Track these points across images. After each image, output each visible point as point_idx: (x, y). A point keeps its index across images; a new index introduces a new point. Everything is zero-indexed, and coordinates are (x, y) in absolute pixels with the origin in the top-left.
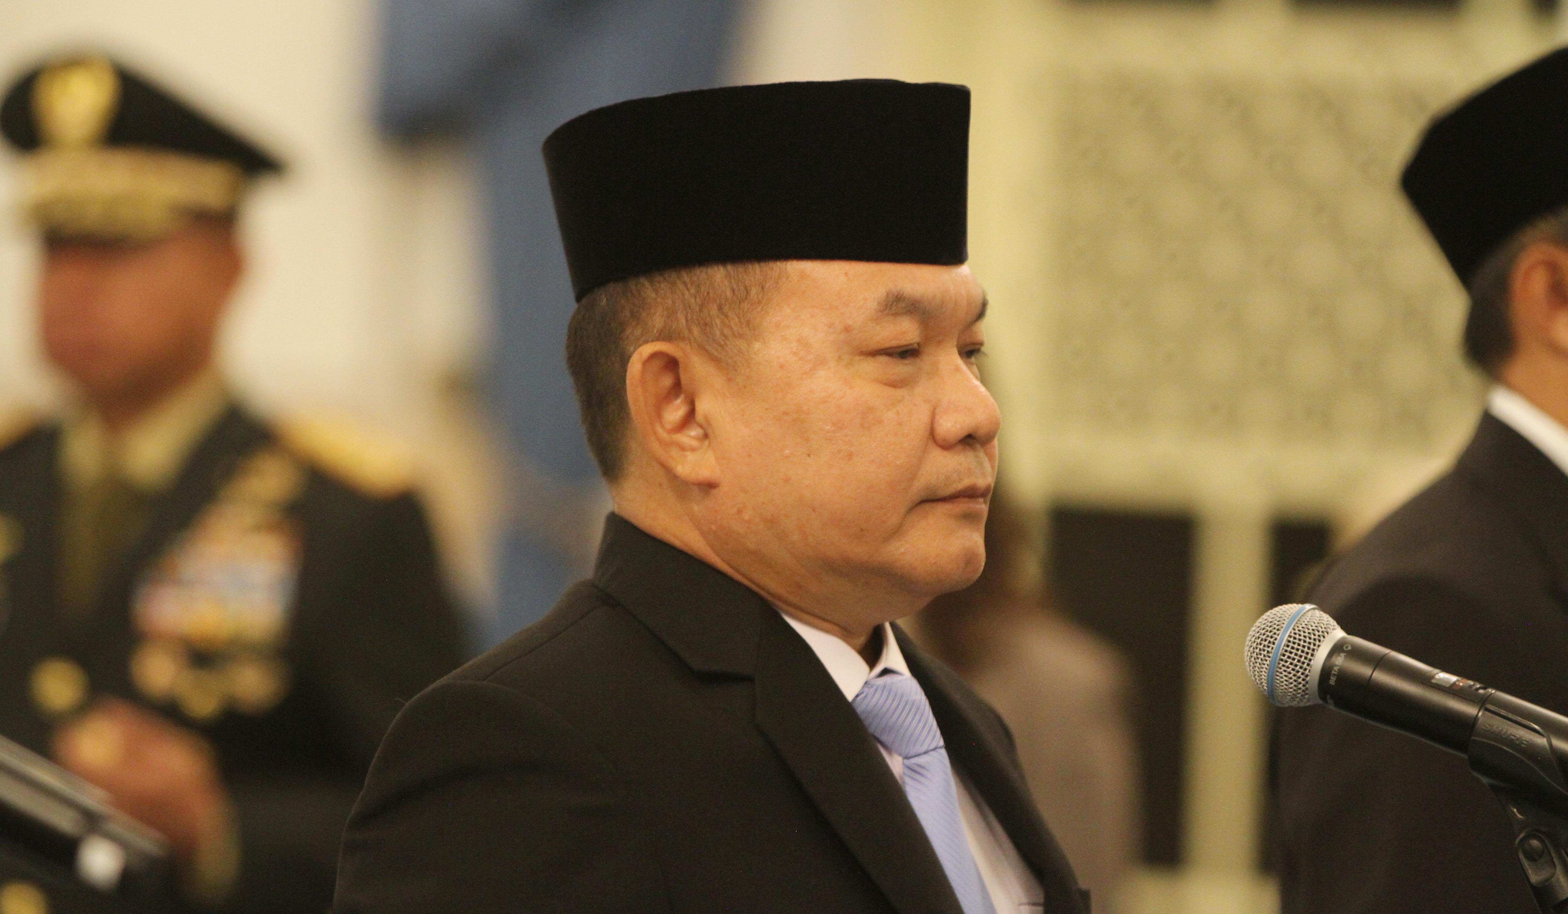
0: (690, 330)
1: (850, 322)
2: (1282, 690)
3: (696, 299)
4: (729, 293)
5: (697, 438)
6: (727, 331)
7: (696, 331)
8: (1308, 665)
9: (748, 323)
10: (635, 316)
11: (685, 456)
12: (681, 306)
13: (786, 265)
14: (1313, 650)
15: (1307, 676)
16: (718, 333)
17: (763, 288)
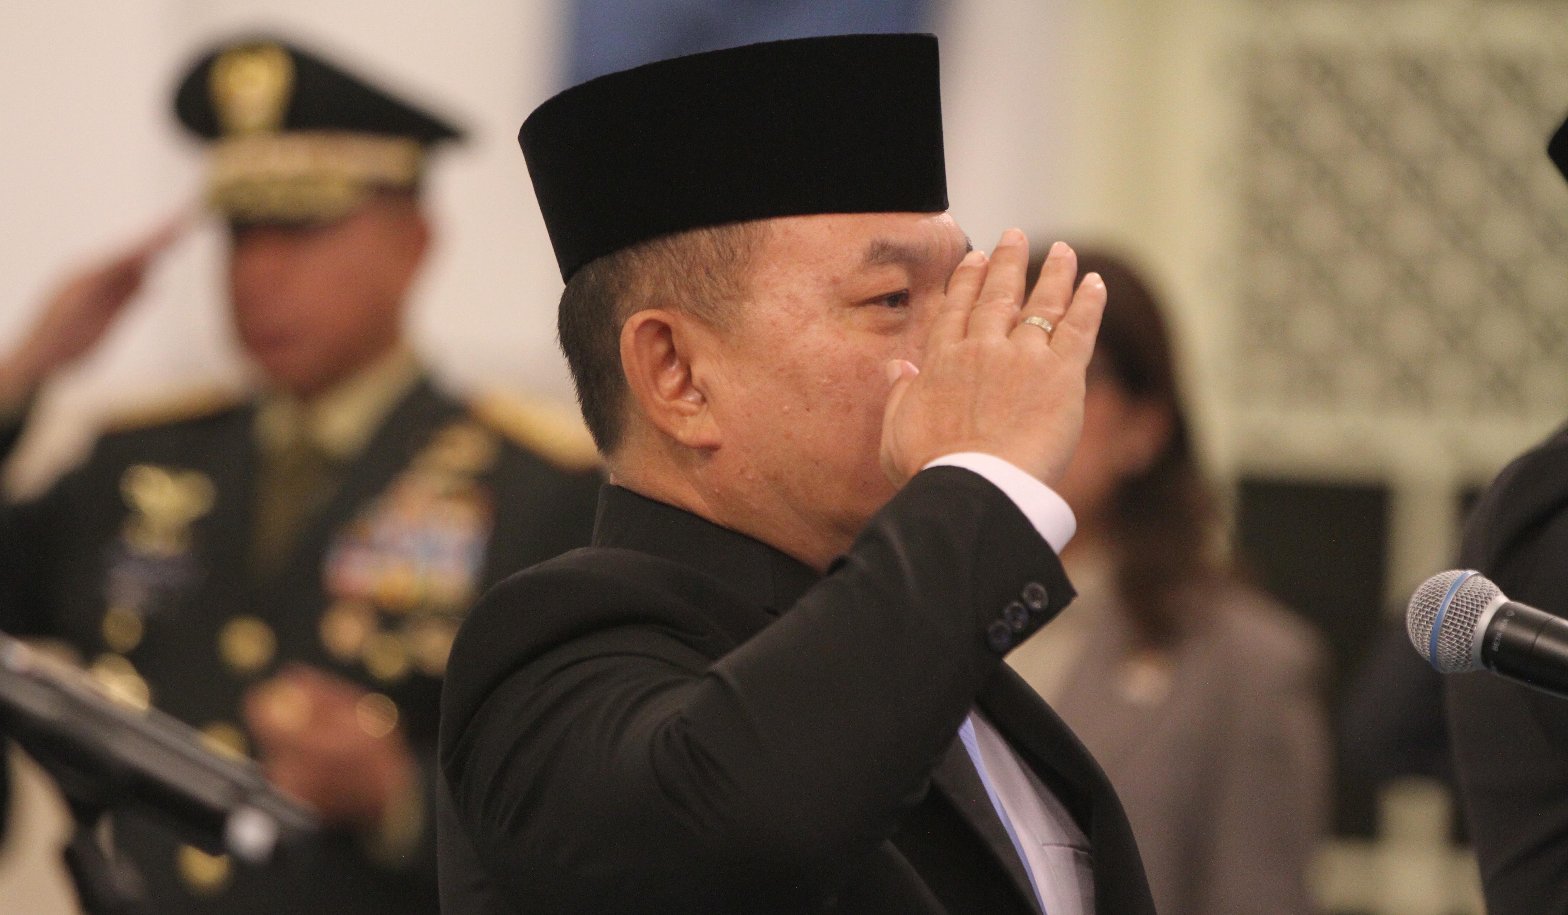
0: (679, 296)
1: (837, 274)
2: (1445, 656)
3: (682, 265)
4: (715, 255)
5: (694, 403)
6: (716, 294)
7: (685, 296)
8: (1471, 631)
9: (737, 284)
10: (622, 286)
11: (686, 421)
12: (669, 274)
13: (769, 223)
14: (1476, 616)
15: (1470, 642)
16: (707, 297)
17: (748, 248)
